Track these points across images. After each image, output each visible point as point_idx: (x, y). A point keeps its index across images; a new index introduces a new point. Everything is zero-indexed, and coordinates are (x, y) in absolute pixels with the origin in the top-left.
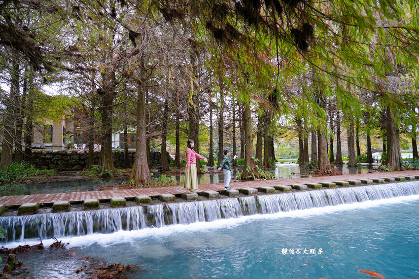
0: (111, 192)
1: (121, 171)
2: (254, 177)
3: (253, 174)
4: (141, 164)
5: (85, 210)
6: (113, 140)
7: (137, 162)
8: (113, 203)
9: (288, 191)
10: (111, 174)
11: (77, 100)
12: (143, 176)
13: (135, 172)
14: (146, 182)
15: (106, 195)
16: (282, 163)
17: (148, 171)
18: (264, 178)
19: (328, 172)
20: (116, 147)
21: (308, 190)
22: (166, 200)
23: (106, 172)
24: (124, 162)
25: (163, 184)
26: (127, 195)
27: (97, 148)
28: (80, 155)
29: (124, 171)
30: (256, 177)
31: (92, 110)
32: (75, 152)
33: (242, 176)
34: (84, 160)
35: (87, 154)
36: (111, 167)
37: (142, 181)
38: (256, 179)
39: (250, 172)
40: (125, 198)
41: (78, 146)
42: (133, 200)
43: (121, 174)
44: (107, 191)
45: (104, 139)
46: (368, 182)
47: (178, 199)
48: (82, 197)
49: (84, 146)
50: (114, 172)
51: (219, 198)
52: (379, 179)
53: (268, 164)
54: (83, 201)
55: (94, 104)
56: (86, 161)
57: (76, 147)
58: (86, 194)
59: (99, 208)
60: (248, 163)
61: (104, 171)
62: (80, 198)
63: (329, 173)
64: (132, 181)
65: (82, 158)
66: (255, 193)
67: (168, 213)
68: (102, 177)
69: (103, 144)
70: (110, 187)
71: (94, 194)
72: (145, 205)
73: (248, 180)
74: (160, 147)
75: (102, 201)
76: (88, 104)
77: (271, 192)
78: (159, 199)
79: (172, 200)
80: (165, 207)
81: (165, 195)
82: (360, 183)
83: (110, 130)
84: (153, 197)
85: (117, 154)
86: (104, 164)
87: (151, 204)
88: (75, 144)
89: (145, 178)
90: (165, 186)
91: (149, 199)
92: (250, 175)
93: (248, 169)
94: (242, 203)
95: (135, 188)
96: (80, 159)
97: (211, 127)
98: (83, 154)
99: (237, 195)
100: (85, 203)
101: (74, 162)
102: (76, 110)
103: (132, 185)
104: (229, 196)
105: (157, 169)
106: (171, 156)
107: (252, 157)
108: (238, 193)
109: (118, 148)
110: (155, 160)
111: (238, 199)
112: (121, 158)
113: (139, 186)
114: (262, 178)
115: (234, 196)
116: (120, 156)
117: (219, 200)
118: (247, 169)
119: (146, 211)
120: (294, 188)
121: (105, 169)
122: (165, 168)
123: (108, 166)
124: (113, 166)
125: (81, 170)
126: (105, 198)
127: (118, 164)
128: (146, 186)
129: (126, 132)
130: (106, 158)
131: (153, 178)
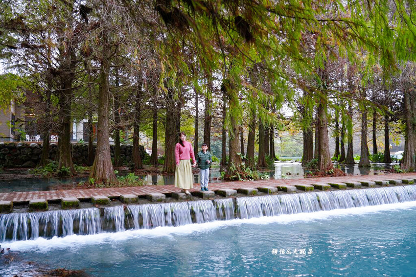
0: (64, 192)
1: (82, 169)
2: (239, 177)
3: (238, 174)
4: (102, 159)
5: (30, 211)
6: (74, 130)
7: (98, 158)
8: (64, 204)
9: (273, 193)
10: (69, 172)
11: (29, 80)
12: (105, 174)
13: (95, 169)
14: (108, 181)
15: (58, 195)
16: (283, 161)
17: (112, 168)
18: (252, 178)
19: (329, 172)
20: (78, 139)
21: (297, 193)
22: (127, 201)
23: (63, 170)
24: (88, 158)
25: (129, 184)
26: (82, 195)
27: (54, 139)
28: (33, 148)
29: (86, 169)
30: (242, 177)
31: (48, 93)
32: (26, 145)
33: (225, 175)
34: (38, 155)
35: (42, 147)
36: (69, 163)
37: (104, 181)
38: (241, 180)
39: (235, 171)
40: (79, 199)
41: (30, 138)
42: (89, 201)
43: (82, 172)
44: (59, 191)
45: (61, 129)
46: (370, 184)
47: (143, 201)
48: (28, 197)
49: (38, 137)
50: (73, 170)
51: (191, 200)
52: (383, 181)
53: (263, 163)
54: (28, 202)
55: (50, 86)
56: (40, 156)
57: (28, 139)
58: (34, 194)
59: (47, 210)
60: (232, 160)
61: (61, 168)
62: (26, 198)
63: (330, 174)
64: (92, 180)
65: (35, 152)
66: (233, 195)
67: (129, 216)
68: (58, 176)
69: (59, 135)
70: (65, 187)
71: (43, 194)
72: (102, 207)
73: (233, 181)
74: (131, 140)
75: (51, 202)
76: (43, 85)
77: (253, 194)
78: (119, 200)
79: (135, 202)
80: (125, 209)
81: (126, 196)
82: (359, 185)
83: (69, 118)
84: (111, 198)
85: (79, 148)
86: (60, 160)
87: (109, 206)
88: (26, 135)
89: (107, 176)
90: (130, 186)
91: (106, 200)
92: (234, 174)
93: (233, 167)
94: (217, 205)
95: (94, 187)
96: (32, 154)
97: (197, 117)
98: (36, 148)
99: (212, 196)
100: (30, 203)
101: (25, 157)
102: (28, 93)
103: (91, 184)
104: (202, 198)
105: (128, 166)
106: (147, 151)
107: (238, 154)
108: (214, 194)
109: (81, 140)
110: (126, 156)
111: (213, 201)
112: (84, 153)
113: (100, 185)
114: (248, 178)
115: (208, 197)
116: (83, 150)
117: (190, 203)
118: (231, 168)
119: (102, 213)
120: (281, 190)
121: (61, 166)
122: (137, 166)
123: (65, 162)
124: (72, 162)
125: (34, 167)
126: (55, 198)
127: (81, 160)
128: (107, 186)
129: (90, 120)
130: (63, 153)
131: (118, 176)
